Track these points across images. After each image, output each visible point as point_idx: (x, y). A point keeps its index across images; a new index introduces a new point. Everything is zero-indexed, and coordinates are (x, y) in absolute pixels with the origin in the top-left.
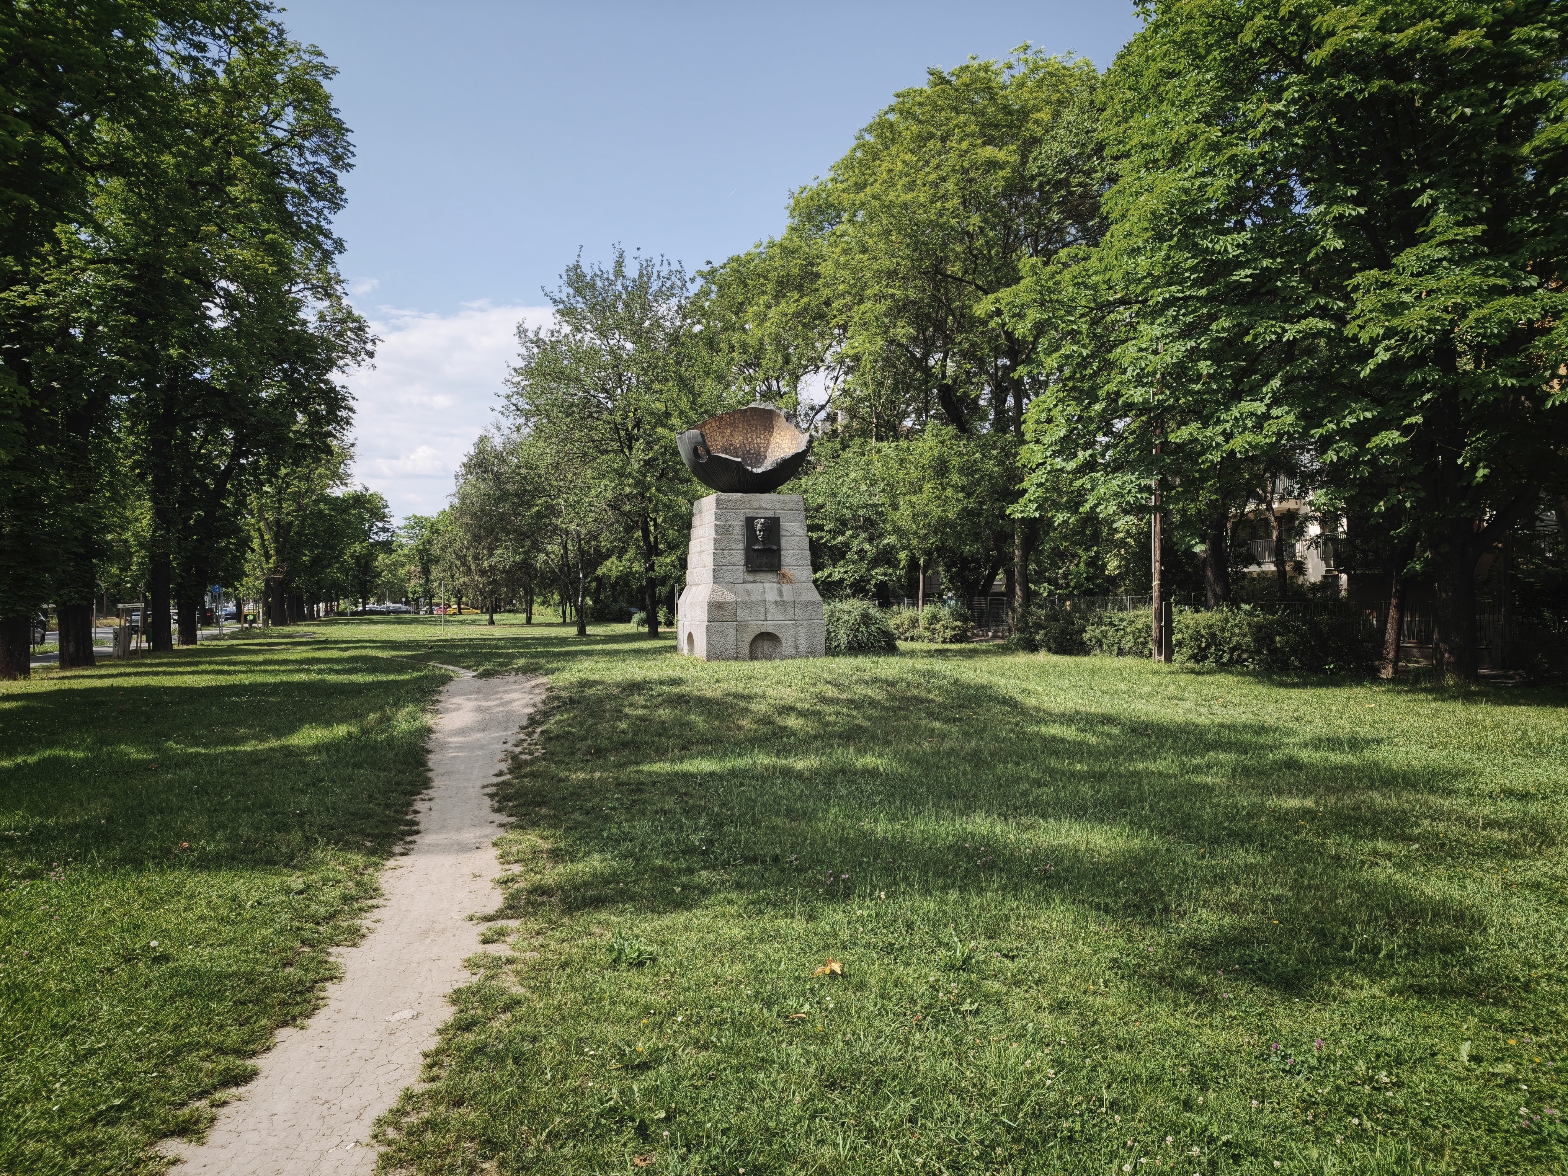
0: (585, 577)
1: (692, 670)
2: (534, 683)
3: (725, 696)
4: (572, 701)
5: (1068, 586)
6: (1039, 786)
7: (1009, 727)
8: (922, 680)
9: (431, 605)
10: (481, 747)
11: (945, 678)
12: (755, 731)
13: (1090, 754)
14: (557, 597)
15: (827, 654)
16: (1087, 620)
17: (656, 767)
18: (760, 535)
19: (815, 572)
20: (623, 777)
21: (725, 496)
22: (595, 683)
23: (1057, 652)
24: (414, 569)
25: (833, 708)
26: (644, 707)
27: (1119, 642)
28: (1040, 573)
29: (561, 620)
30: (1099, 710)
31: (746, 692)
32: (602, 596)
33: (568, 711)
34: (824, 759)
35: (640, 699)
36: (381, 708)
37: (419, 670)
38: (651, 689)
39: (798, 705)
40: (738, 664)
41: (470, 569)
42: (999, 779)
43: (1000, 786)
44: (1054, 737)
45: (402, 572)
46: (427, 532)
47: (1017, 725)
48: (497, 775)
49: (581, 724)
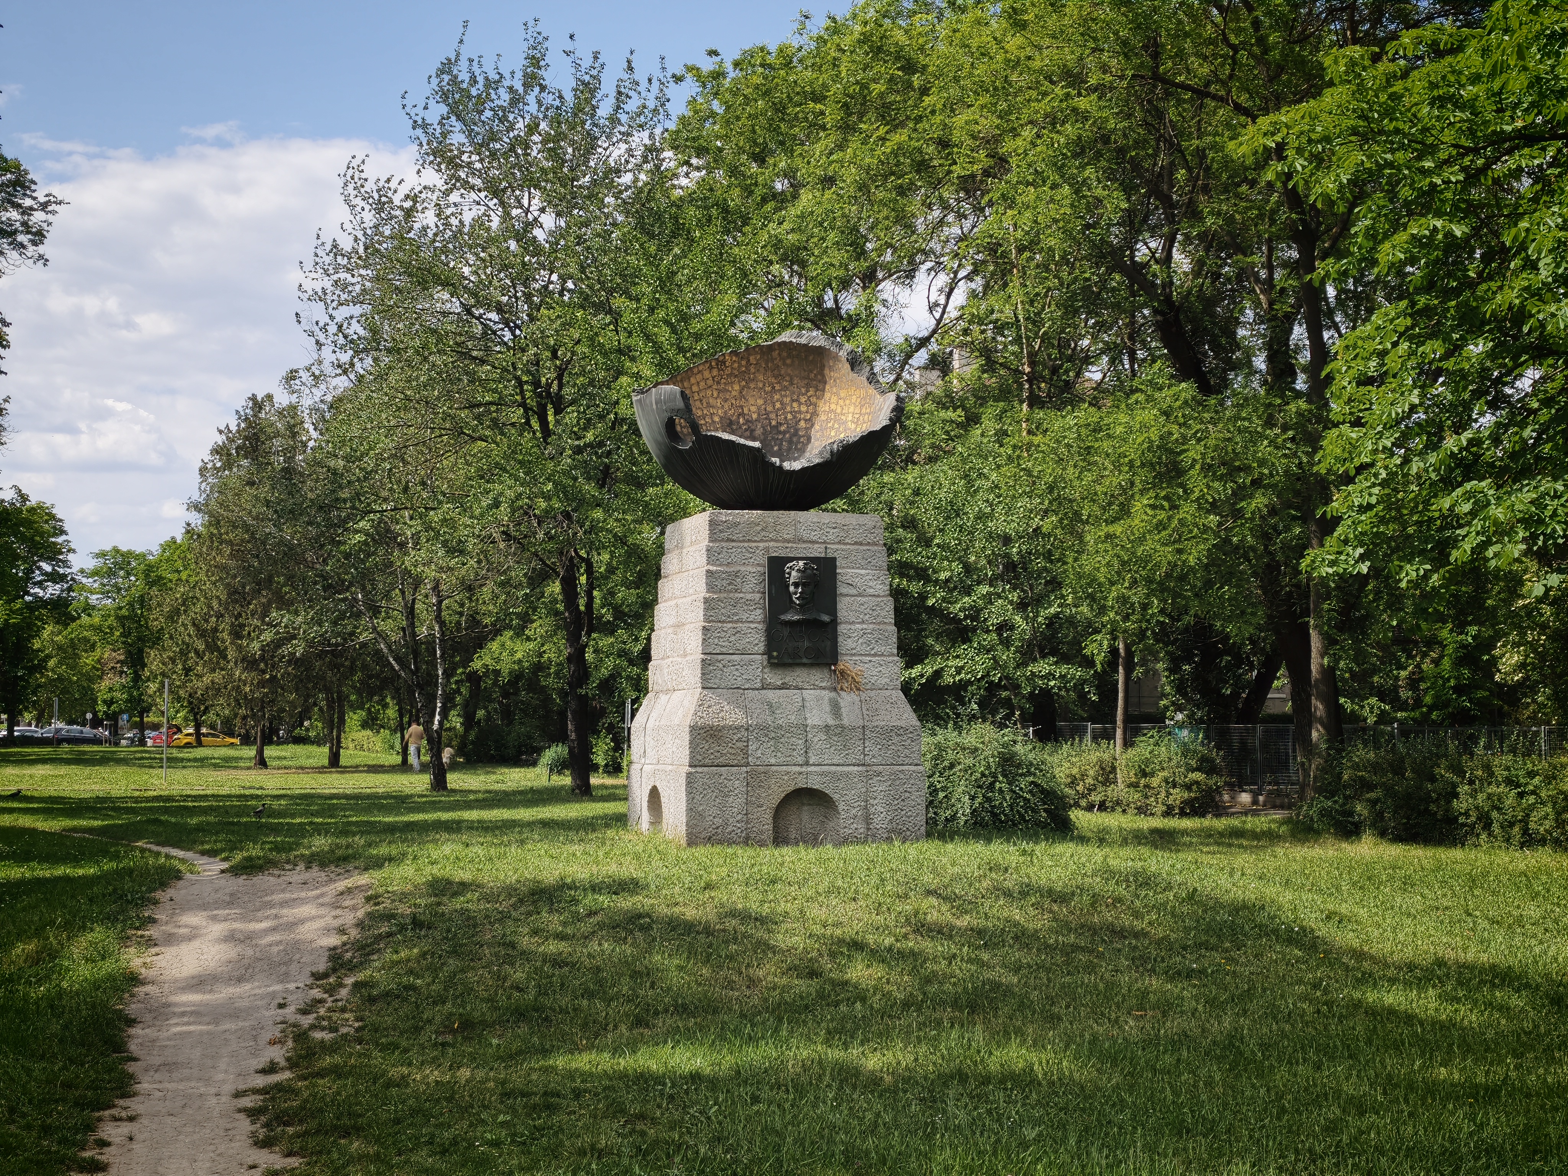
0: (448, 674)
1: (656, 863)
2: (342, 885)
3: (721, 917)
4: (417, 922)
5: (1418, 703)
6: (1362, 1114)
7: (1300, 989)
8: (1121, 890)
9: (142, 727)
10: (235, 1014)
11: (1169, 887)
12: (784, 989)
13: (1467, 1049)
14: (392, 712)
15: (929, 835)
16: (1461, 773)
17: (583, 1061)
18: (796, 593)
19: (909, 665)
20: (517, 1079)
21: (727, 515)
22: (464, 886)
23: (1398, 839)
24: (109, 654)
25: (941, 947)
26: (561, 937)
27: (1525, 820)
28: (1362, 677)
29: (398, 759)
30: (1484, 957)
31: (766, 910)
32: (481, 713)
33: (408, 943)
34: (923, 1049)
35: (553, 921)
36: (39, 932)
37: (116, 857)
38: (575, 901)
39: (871, 939)
40: (750, 852)
41: (223, 655)
42: (1280, 1097)
43: (1283, 1110)
44: (1391, 1012)
45: (88, 660)
46: (137, 583)
47: (1316, 986)
48: (264, 1071)
49: (434, 970)
